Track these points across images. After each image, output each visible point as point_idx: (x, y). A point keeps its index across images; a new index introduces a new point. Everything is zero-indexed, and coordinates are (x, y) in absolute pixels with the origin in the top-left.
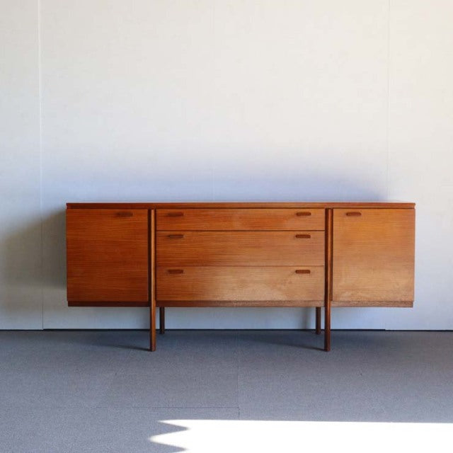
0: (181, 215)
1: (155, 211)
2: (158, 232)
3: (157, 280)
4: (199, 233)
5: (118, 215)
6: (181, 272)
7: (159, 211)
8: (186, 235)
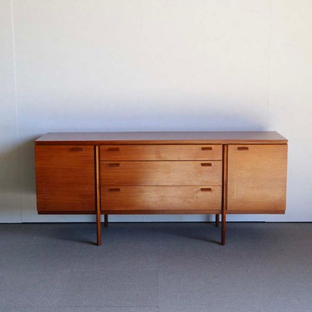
0: (118, 149)
1: (99, 147)
2: (101, 162)
3: (101, 196)
4: (132, 162)
5: (73, 150)
6: (118, 190)
7: (101, 147)
8: (122, 164)
